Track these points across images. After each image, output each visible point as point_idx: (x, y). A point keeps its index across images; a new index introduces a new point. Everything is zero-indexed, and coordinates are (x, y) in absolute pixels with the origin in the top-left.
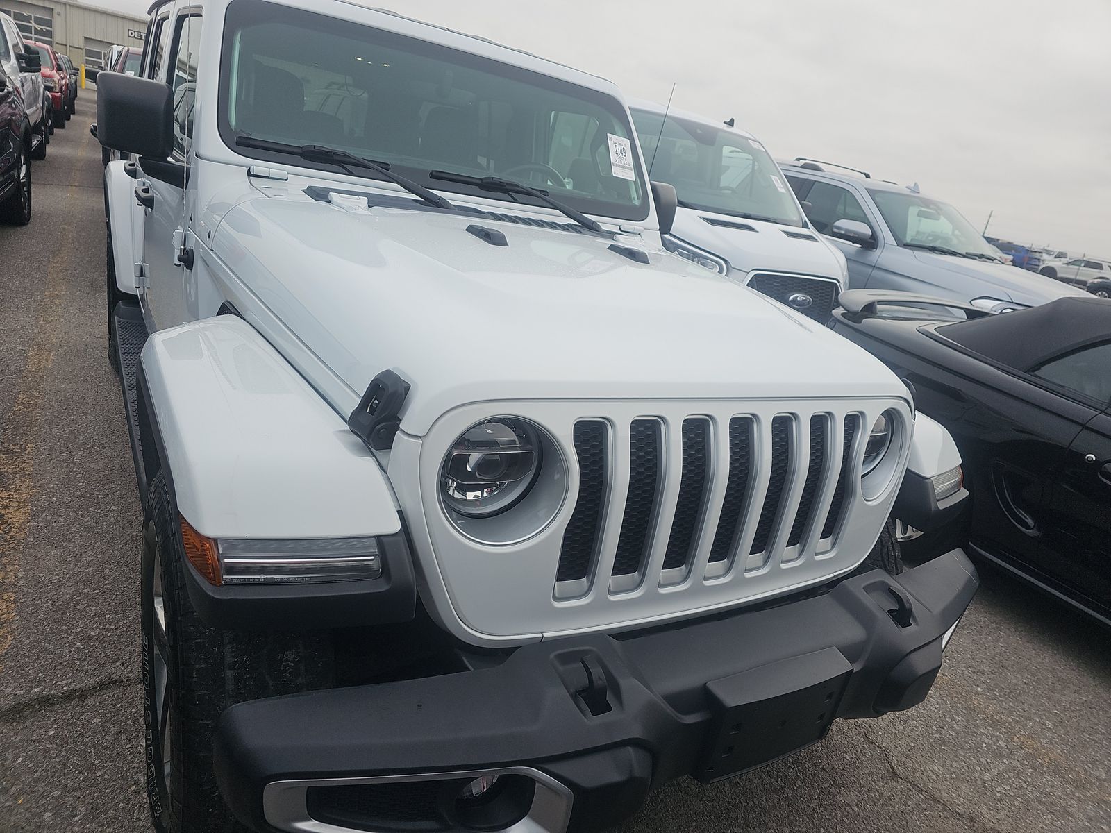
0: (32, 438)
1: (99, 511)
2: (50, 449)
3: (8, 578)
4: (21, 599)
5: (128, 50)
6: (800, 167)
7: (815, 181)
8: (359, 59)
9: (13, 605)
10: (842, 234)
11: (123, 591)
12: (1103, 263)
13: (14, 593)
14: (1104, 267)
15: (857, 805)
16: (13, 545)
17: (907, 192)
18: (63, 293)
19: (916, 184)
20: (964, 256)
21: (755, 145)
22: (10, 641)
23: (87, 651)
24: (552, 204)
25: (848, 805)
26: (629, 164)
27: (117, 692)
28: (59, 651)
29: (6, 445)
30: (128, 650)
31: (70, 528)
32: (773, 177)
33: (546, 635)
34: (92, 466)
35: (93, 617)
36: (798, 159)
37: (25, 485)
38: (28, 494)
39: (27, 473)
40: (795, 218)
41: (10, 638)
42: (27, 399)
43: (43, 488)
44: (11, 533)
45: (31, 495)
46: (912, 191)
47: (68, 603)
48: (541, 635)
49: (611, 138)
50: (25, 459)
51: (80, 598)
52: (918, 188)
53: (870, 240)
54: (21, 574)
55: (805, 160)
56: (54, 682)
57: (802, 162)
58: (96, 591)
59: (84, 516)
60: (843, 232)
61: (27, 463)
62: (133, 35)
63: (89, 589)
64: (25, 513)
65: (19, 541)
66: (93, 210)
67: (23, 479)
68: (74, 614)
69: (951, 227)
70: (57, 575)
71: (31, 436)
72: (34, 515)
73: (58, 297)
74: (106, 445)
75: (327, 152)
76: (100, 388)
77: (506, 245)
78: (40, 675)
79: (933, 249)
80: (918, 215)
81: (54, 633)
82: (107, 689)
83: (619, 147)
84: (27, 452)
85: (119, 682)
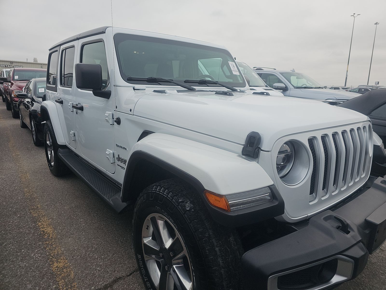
0: (38, 203)
1: (77, 222)
2: (47, 205)
3: (59, 252)
4: (68, 258)
5: (14, 69)
6: (256, 70)
7: (262, 73)
8: (135, 52)
9: (67, 261)
10: (276, 88)
11: (102, 247)
12: (339, 87)
13: (64, 256)
14: (340, 89)
15: (378, 262)
16: (53, 240)
17: (291, 72)
18: (19, 153)
19: (293, 69)
20: (315, 88)
21: (244, 64)
22: (73, 273)
23: (103, 270)
24: (221, 85)
25: (376, 263)
26: (236, 70)
27: (122, 281)
28: (93, 272)
29: (30, 207)
30: (116, 266)
31: (70, 230)
32: (253, 73)
33: (309, 215)
34: (65, 208)
35: (97, 258)
36: (254, 68)
37: (45, 219)
38: (48, 222)
39: (43, 215)
40: (263, 85)
41: (72, 272)
42: (28, 190)
43: (53, 219)
44: (51, 236)
45: (50, 222)
46: (293, 71)
47: (86, 255)
48: (307, 215)
49: (229, 63)
50: (40, 210)
51: (89, 253)
52: (294, 70)
53: (285, 88)
54: (63, 249)
55: (256, 67)
56: (98, 284)
57: (255, 69)
58: (93, 249)
59: (73, 225)
60: (276, 87)
61: (41, 212)
62: (3, 66)
63: (90, 249)
64: (51, 228)
65: (55, 238)
66: (13, 125)
67: (43, 217)
68: (90, 259)
69: (306, 81)
70: (75, 247)
71: (37, 202)
72: (55, 229)
73: (18, 155)
74: (66, 200)
75: (155, 78)
76: (52, 182)
77: (233, 95)
78: (91, 282)
79: (305, 88)
80: (297, 78)
81: (87, 267)
82: (117, 281)
83: (232, 65)
84: (39, 208)
85: (120, 278)
